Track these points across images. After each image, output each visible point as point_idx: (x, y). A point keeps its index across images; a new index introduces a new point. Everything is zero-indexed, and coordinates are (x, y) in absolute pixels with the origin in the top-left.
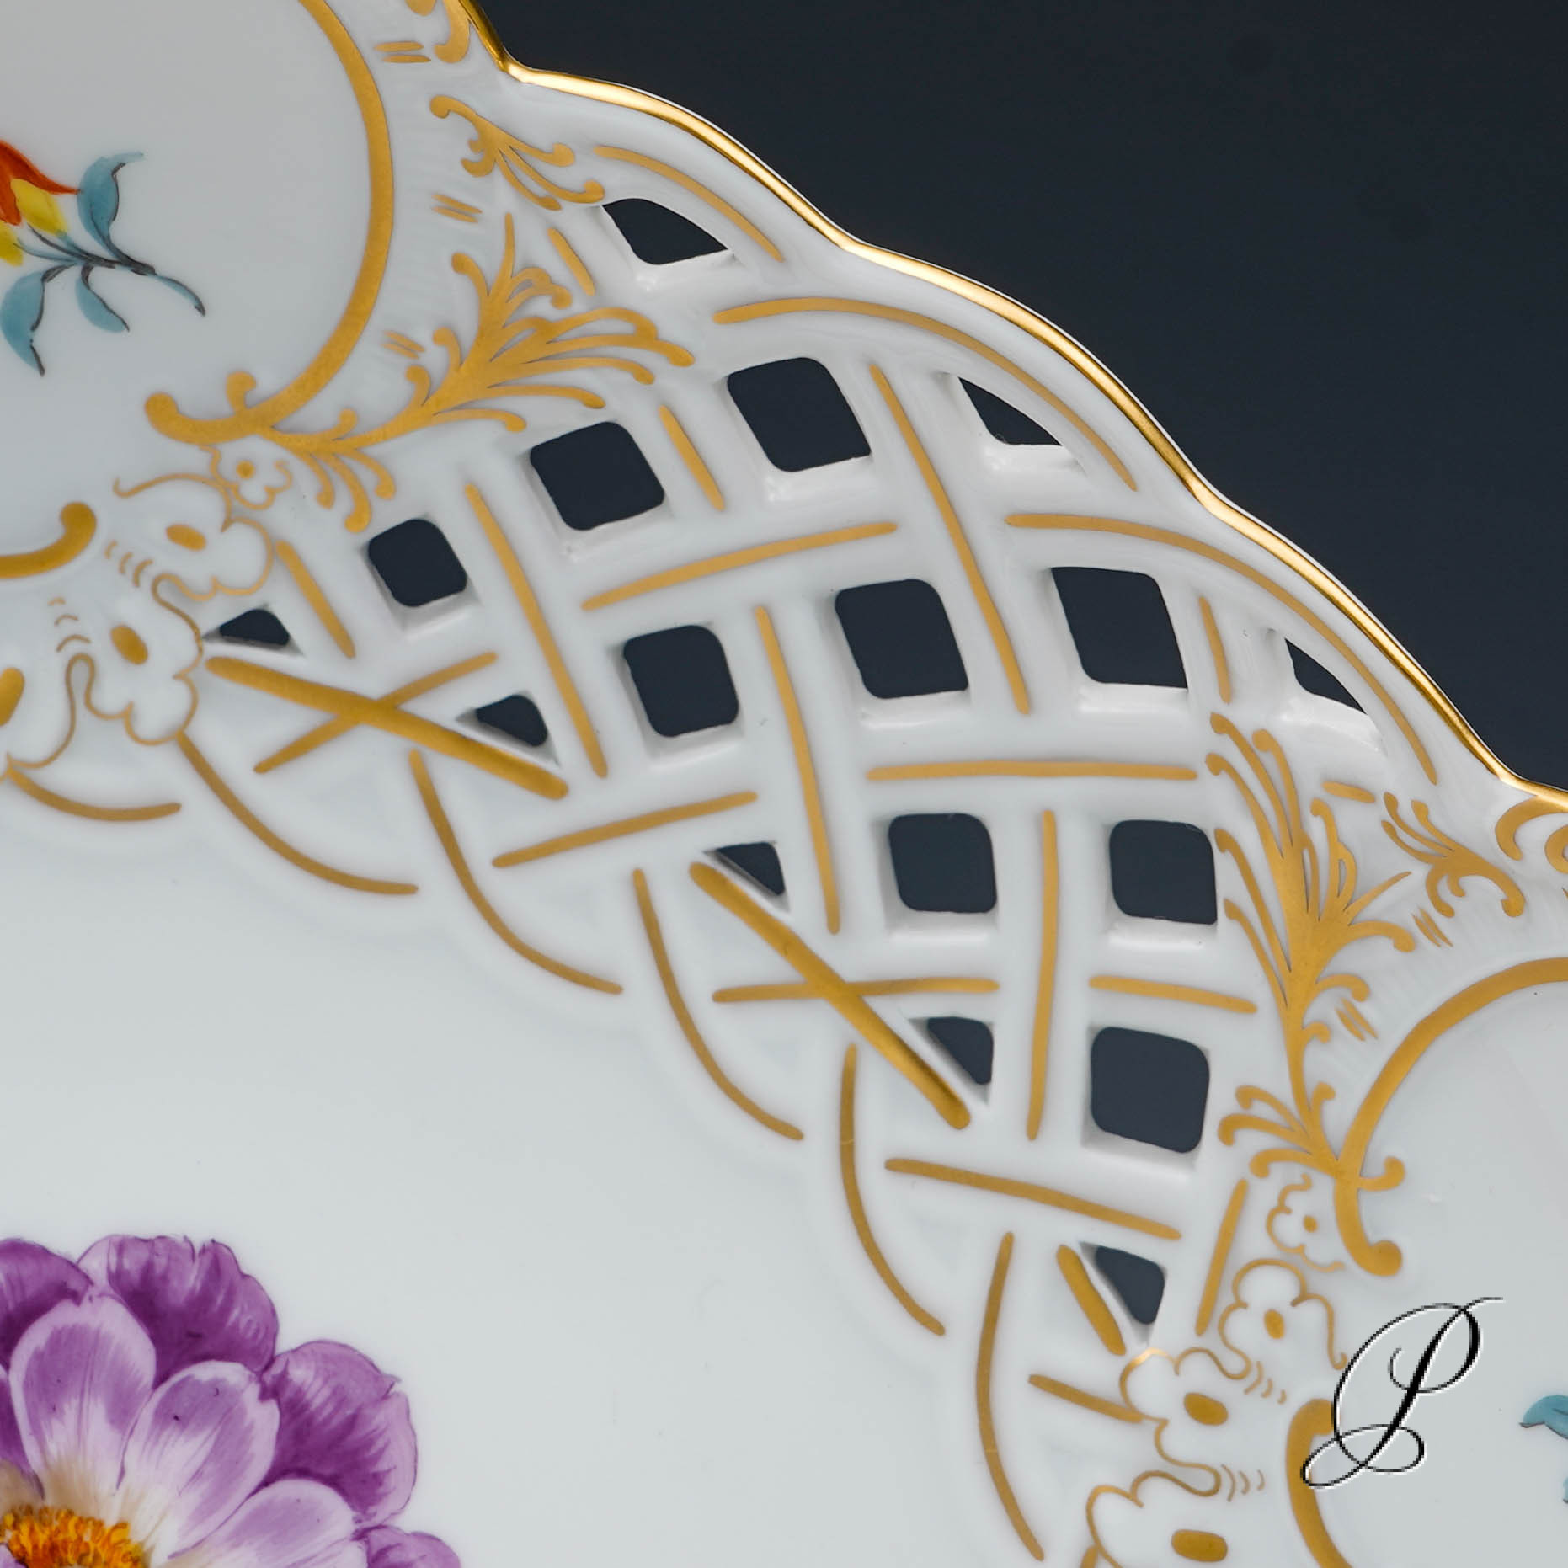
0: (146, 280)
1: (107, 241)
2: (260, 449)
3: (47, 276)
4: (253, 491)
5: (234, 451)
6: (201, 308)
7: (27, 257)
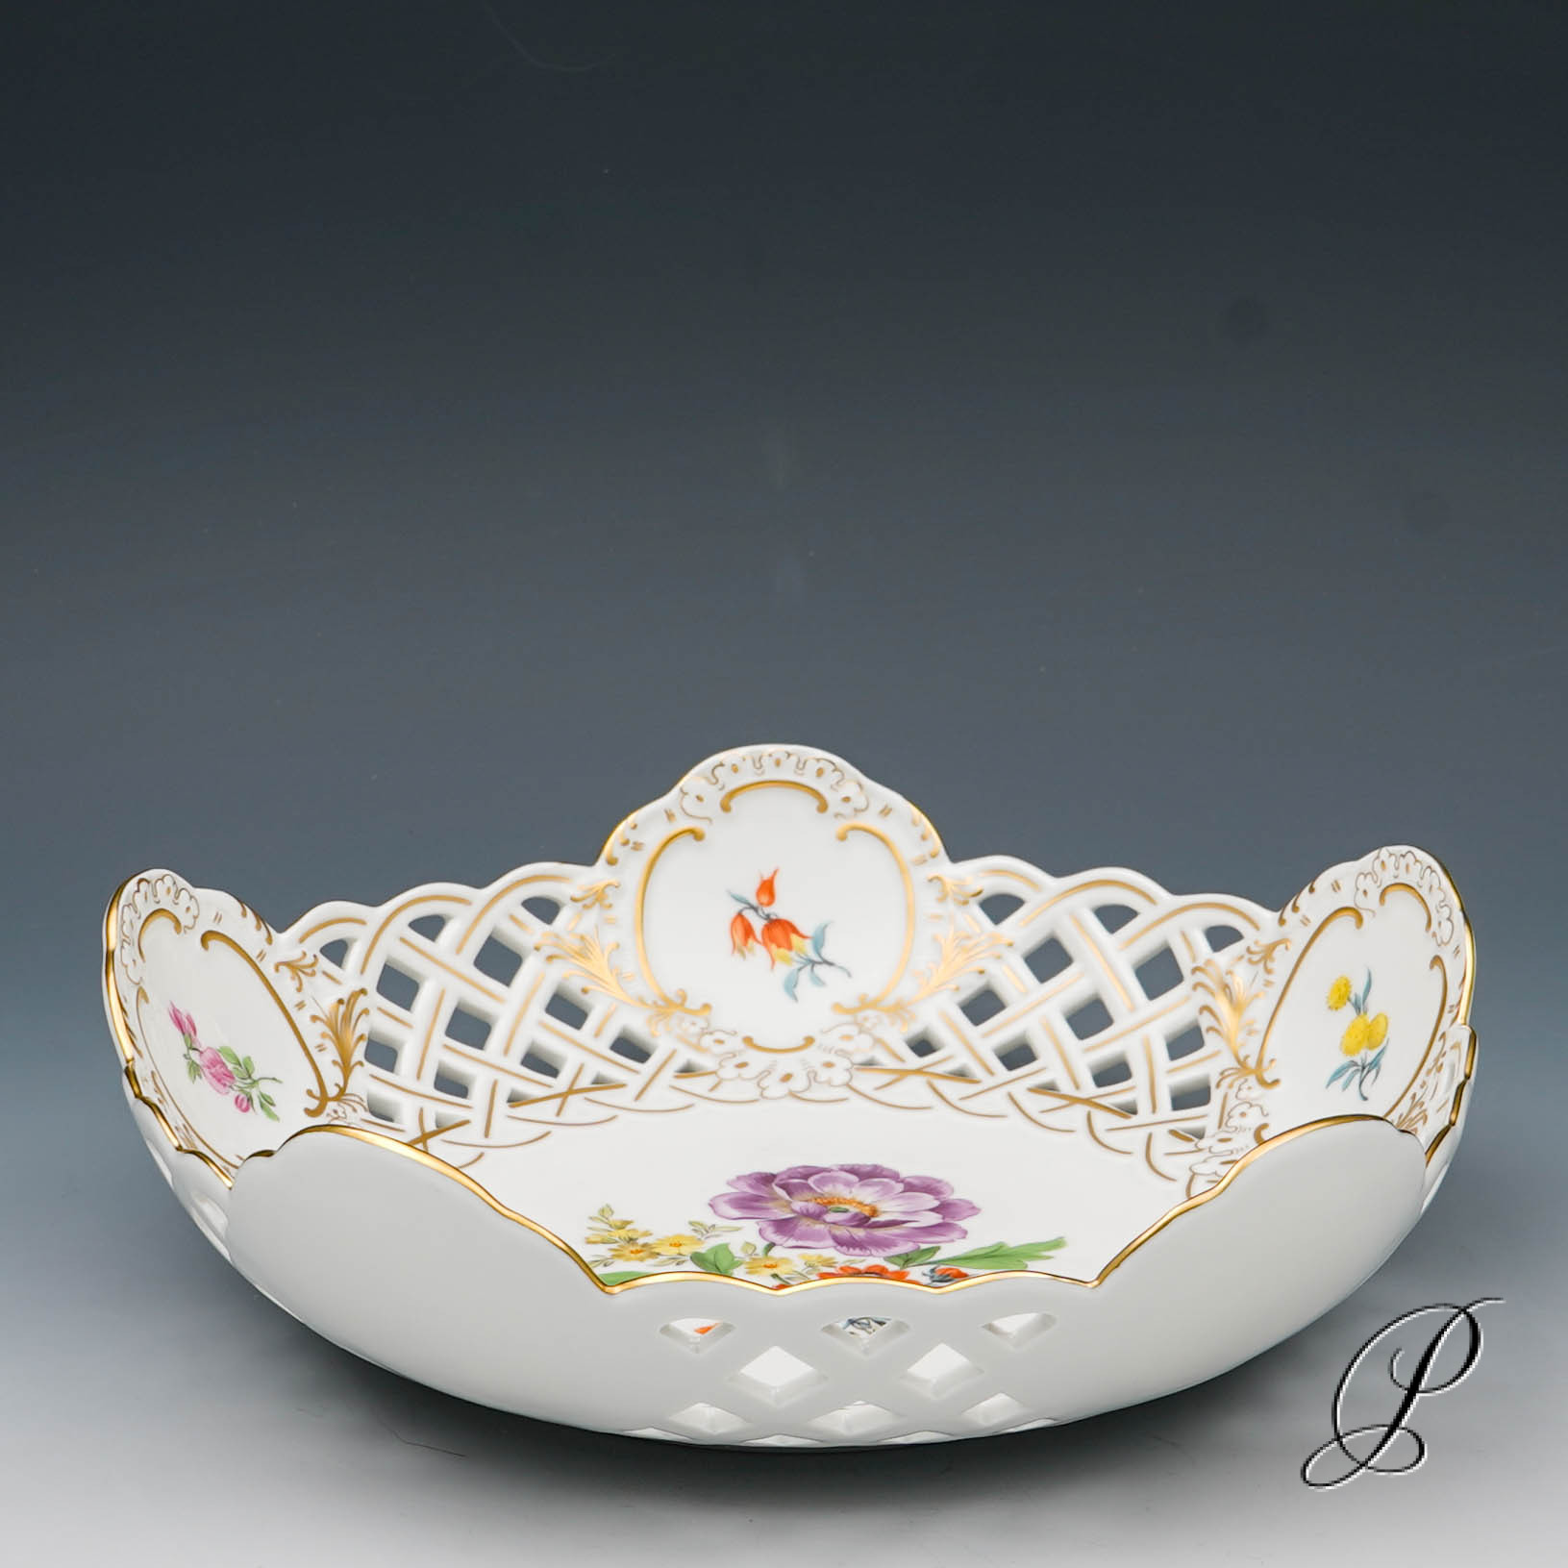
0: (832, 968)
1: (820, 955)
2: (870, 1013)
3: (800, 969)
4: (868, 1025)
5: (860, 1016)
6: (849, 975)
7: (794, 963)
